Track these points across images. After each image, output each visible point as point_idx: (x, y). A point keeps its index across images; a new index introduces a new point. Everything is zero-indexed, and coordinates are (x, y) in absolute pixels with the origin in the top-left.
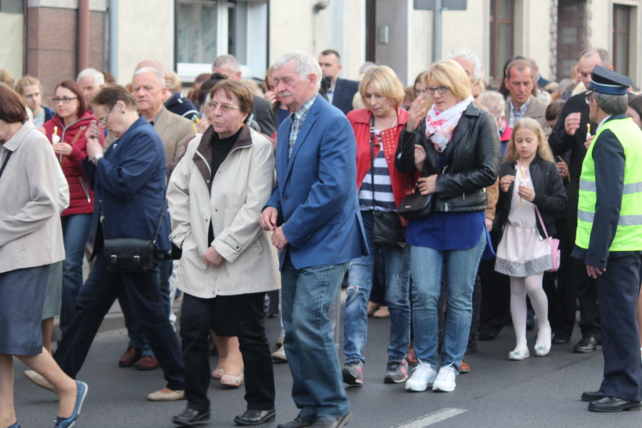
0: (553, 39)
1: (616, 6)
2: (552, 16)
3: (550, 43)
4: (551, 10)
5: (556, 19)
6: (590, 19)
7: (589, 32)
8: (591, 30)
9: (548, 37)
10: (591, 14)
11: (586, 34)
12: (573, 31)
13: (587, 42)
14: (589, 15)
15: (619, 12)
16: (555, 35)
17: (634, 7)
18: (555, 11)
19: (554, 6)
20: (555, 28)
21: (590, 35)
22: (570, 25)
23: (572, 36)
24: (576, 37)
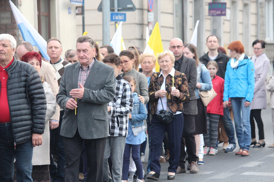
12: (7, 15)
22: (5, 10)
23: (7, 18)
24: (10, 19)
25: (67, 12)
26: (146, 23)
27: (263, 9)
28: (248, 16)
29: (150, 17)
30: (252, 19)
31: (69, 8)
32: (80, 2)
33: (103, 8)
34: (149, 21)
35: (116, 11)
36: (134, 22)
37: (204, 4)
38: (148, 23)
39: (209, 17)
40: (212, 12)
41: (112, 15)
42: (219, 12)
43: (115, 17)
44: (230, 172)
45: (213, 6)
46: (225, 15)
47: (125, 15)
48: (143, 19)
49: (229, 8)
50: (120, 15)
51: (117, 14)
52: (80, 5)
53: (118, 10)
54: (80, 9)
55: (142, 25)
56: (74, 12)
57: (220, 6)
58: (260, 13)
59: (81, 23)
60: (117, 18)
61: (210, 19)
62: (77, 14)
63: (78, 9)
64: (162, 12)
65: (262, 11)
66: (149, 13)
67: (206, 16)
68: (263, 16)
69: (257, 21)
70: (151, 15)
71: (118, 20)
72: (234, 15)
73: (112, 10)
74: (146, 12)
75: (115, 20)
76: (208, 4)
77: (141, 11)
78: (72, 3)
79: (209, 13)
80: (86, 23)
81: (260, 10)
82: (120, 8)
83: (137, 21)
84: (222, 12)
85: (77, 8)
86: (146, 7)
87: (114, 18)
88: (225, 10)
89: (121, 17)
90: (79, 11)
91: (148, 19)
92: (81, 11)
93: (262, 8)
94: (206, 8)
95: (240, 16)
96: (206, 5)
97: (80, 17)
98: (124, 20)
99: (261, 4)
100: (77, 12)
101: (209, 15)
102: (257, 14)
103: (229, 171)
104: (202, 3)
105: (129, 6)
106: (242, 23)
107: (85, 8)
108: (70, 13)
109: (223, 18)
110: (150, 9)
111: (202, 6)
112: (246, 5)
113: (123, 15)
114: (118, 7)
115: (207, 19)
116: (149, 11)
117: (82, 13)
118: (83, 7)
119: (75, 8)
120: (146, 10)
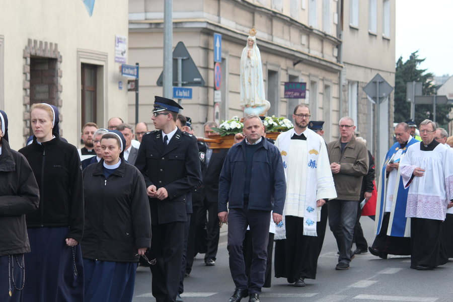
0: (26, 95)
1: (84, 66)
2: (25, 73)
3: (24, 98)
4: (24, 69)
5: (29, 75)
6: (61, 77)
7: (59, 88)
8: (62, 86)
9: (21, 93)
10: (61, 72)
11: (57, 91)
12: (44, 88)
13: (58, 98)
14: (59, 74)
15: (87, 71)
16: (28, 91)
17: (101, 67)
18: (28, 69)
19: (26, 64)
20: (28, 85)
21: (61, 92)
22: (42, 83)
23: (44, 93)
24: (48, 94)
25: (117, 87)
26: (211, 103)
27: (346, 93)
28: (329, 101)
29: (216, 96)
30: (334, 104)
31: (120, 82)
32: (134, 75)
33: (164, 81)
34: (216, 101)
35: (180, 86)
36: (197, 102)
37: (279, 83)
38: (215, 103)
39: (285, 100)
40: (289, 93)
41: (175, 90)
42: (297, 94)
43: (178, 93)
44: (338, 295)
45: (290, 86)
46: (304, 97)
47: (191, 90)
48: (208, 98)
49: (308, 90)
50: (185, 91)
51: (181, 90)
52: (133, 78)
53: (183, 85)
54: (133, 83)
55: (206, 105)
56: (125, 87)
57: (298, 86)
58: (343, 97)
59: (134, 102)
60: (181, 94)
61: (286, 102)
62: (129, 90)
63: (131, 83)
64: (231, 92)
65: (345, 95)
66: (216, 92)
67: (282, 98)
68: (346, 101)
69: (340, 107)
70: (218, 94)
71: (182, 97)
72: (314, 98)
73: (175, 84)
74: (211, 90)
75: (178, 97)
76: (284, 83)
77: (206, 89)
78: (124, 75)
79: (285, 95)
80: (140, 102)
81: (342, 93)
82: (185, 83)
83: (201, 101)
84: (300, 94)
85: (129, 82)
86: (211, 84)
87: (177, 95)
88: (304, 91)
89: (185, 94)
90: (132, 86)
91: (214, 99)
92: (135, 86)
93: (344, 91)
94: (282, 88)
95: (320, 99)
96: (282, 85)
97: (133, 93)
98: (190, 97)
99: (343, 86)
100: (129, 87)
101: (285, 98)
102: (339, 98)
103: (336, 293)
104: (277, 82)
105: (196, 80)
106: (322, 108)
107: (140, 84)
108: (120, 88)
109: (301, 101)
110: (217, 87)
111: (277, 86)
112: (327, 87)
113: (189, 91)
114: (183, 80)
115: (282, 101)
116: (215, 89)
117: (136, 89)
118: (136, 82)
119: (127, 82)
120: (211, 87)
